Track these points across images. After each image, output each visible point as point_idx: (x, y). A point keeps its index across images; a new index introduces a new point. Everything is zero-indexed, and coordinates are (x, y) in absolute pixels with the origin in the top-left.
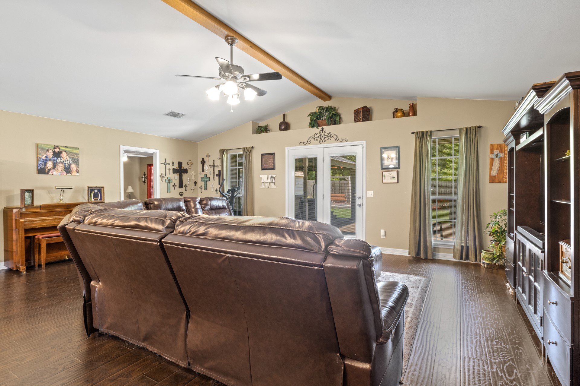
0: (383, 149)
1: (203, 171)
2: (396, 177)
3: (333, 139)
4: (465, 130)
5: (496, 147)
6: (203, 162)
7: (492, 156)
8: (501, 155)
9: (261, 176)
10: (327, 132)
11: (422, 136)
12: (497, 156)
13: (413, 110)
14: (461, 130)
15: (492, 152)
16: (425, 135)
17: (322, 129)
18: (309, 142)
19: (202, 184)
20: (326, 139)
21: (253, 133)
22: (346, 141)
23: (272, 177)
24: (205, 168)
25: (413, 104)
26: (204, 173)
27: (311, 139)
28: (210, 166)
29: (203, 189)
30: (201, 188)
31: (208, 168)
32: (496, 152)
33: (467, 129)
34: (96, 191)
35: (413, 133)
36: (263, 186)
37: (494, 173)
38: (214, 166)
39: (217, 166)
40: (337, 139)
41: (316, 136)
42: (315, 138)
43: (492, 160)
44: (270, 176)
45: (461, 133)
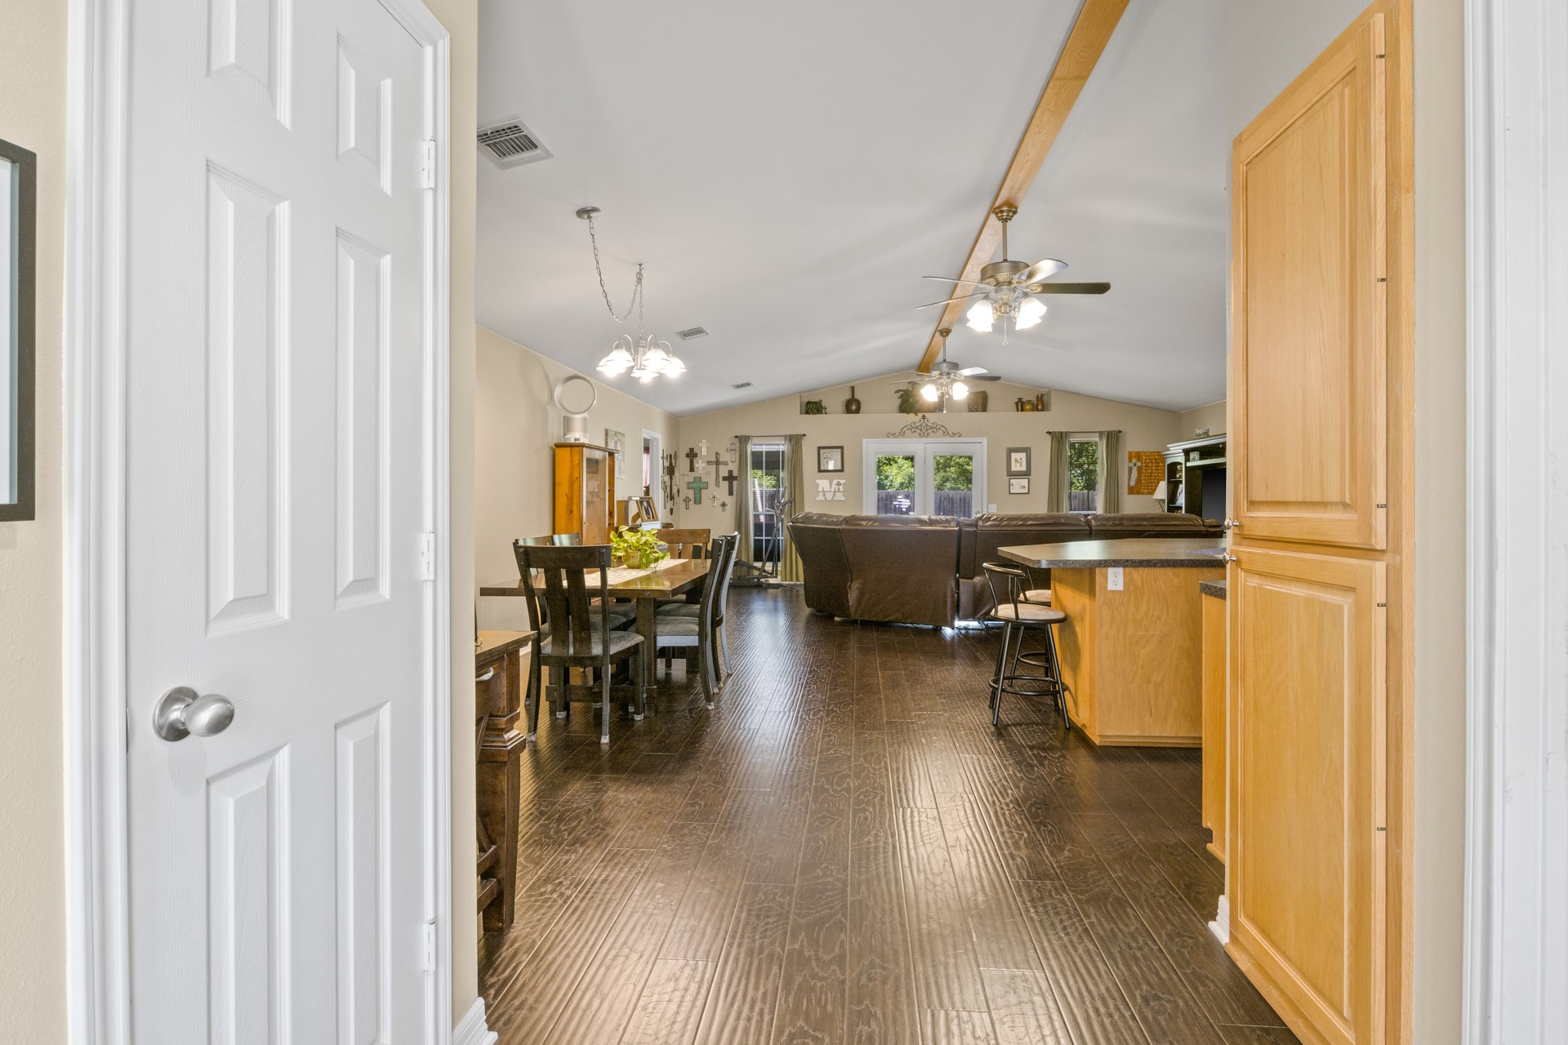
0: (1011, 451)
1: (692, 469)
2: (1027, 486)
3: (940, 432)
4: (1106, 433)
5: (1134, 454)
6: (692, 455)
7: (1131, 465)
8: (1139, 464)
9: (818, 481)
10: (932, 421)
11: (1058, 438)
12: (1135, 465)
13: (1040, 403)
14: (1101, 434)
15: (1130, 461)
16: (1064, 436)
17: (924, 417)
18: (902, 434)
19: (691, 494)
20: (929, 431)
21: (801, 413)
22: (959, 436)
23: (839, 484)
24: (696, 465)
25: (1042, 395)
26: (693, 475)
27: (905, 429)
28: (709, 463)
29: (691, 503)
30: (687, 500)
31: (704, 465)
32: (1134, 460)
33: (1108, 432)
34: (645, 504)
35: (1049, 433)
36: (820, 497)
37: (1133, 483)
38: (717, 463)
39: (726, 463)
40: (946, 433)
41: (913, 425)
42: (913, 428)
43: (1130, 469)
44: (835, 481)
45: (1101, 437)
